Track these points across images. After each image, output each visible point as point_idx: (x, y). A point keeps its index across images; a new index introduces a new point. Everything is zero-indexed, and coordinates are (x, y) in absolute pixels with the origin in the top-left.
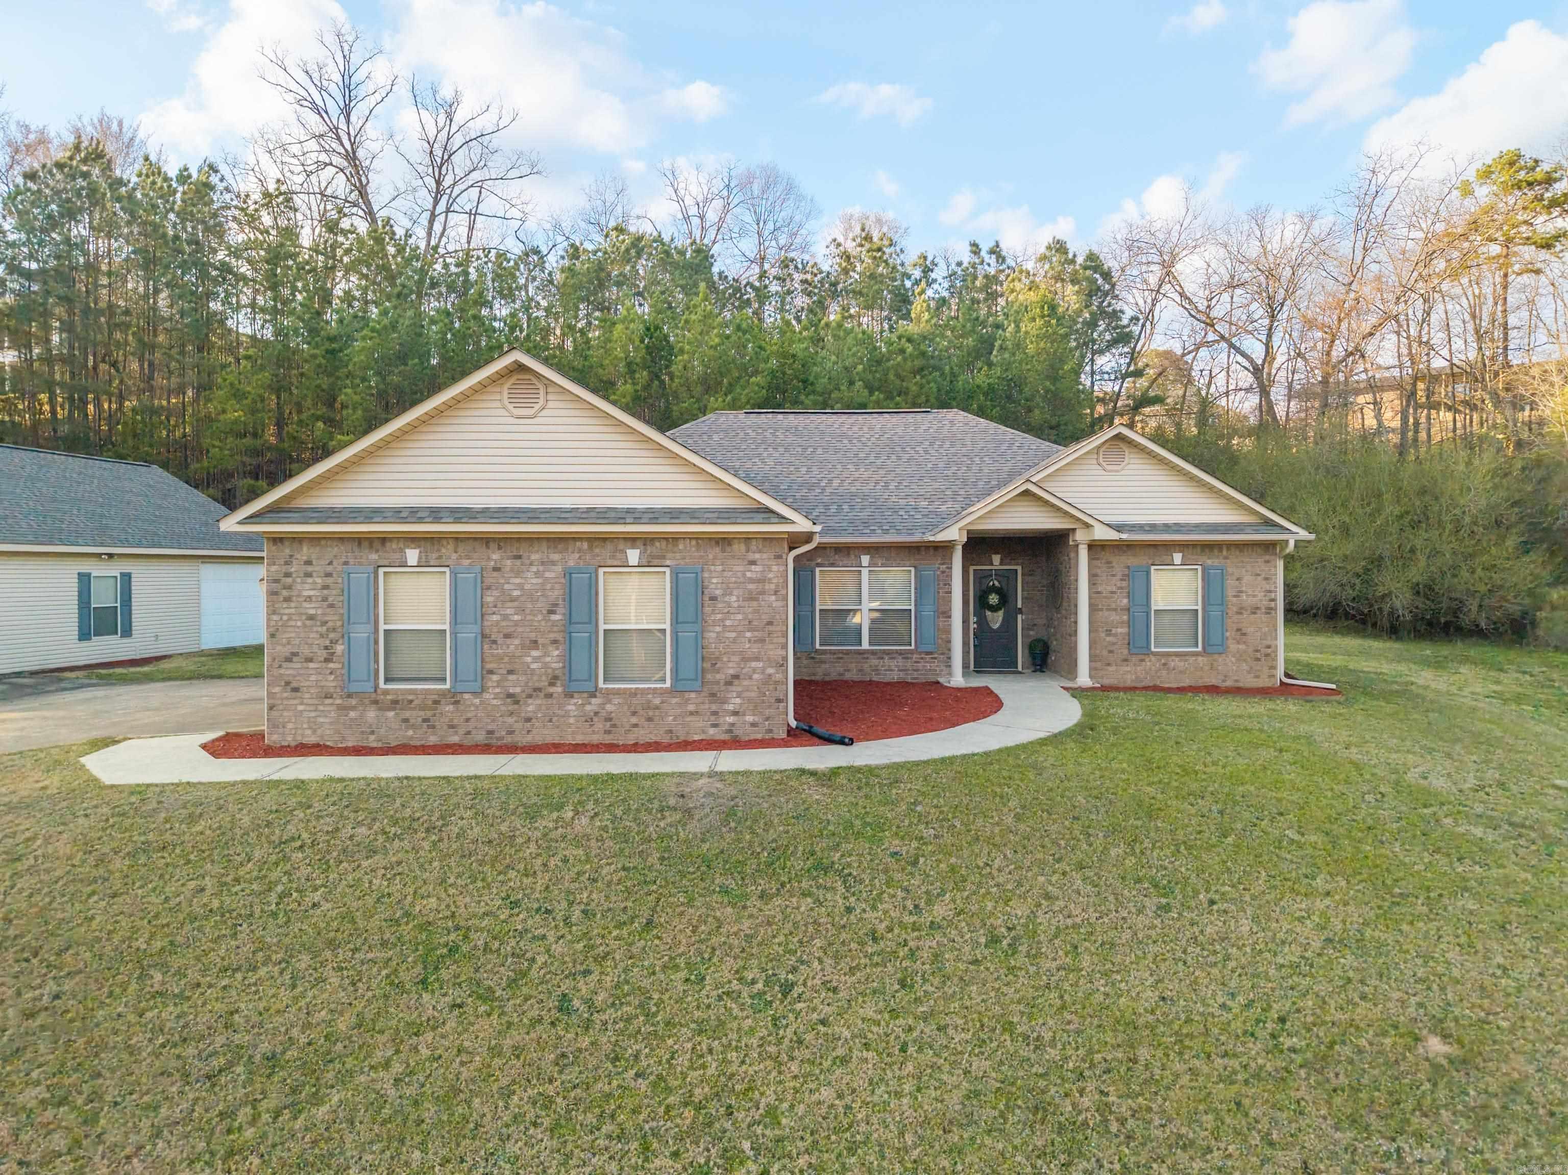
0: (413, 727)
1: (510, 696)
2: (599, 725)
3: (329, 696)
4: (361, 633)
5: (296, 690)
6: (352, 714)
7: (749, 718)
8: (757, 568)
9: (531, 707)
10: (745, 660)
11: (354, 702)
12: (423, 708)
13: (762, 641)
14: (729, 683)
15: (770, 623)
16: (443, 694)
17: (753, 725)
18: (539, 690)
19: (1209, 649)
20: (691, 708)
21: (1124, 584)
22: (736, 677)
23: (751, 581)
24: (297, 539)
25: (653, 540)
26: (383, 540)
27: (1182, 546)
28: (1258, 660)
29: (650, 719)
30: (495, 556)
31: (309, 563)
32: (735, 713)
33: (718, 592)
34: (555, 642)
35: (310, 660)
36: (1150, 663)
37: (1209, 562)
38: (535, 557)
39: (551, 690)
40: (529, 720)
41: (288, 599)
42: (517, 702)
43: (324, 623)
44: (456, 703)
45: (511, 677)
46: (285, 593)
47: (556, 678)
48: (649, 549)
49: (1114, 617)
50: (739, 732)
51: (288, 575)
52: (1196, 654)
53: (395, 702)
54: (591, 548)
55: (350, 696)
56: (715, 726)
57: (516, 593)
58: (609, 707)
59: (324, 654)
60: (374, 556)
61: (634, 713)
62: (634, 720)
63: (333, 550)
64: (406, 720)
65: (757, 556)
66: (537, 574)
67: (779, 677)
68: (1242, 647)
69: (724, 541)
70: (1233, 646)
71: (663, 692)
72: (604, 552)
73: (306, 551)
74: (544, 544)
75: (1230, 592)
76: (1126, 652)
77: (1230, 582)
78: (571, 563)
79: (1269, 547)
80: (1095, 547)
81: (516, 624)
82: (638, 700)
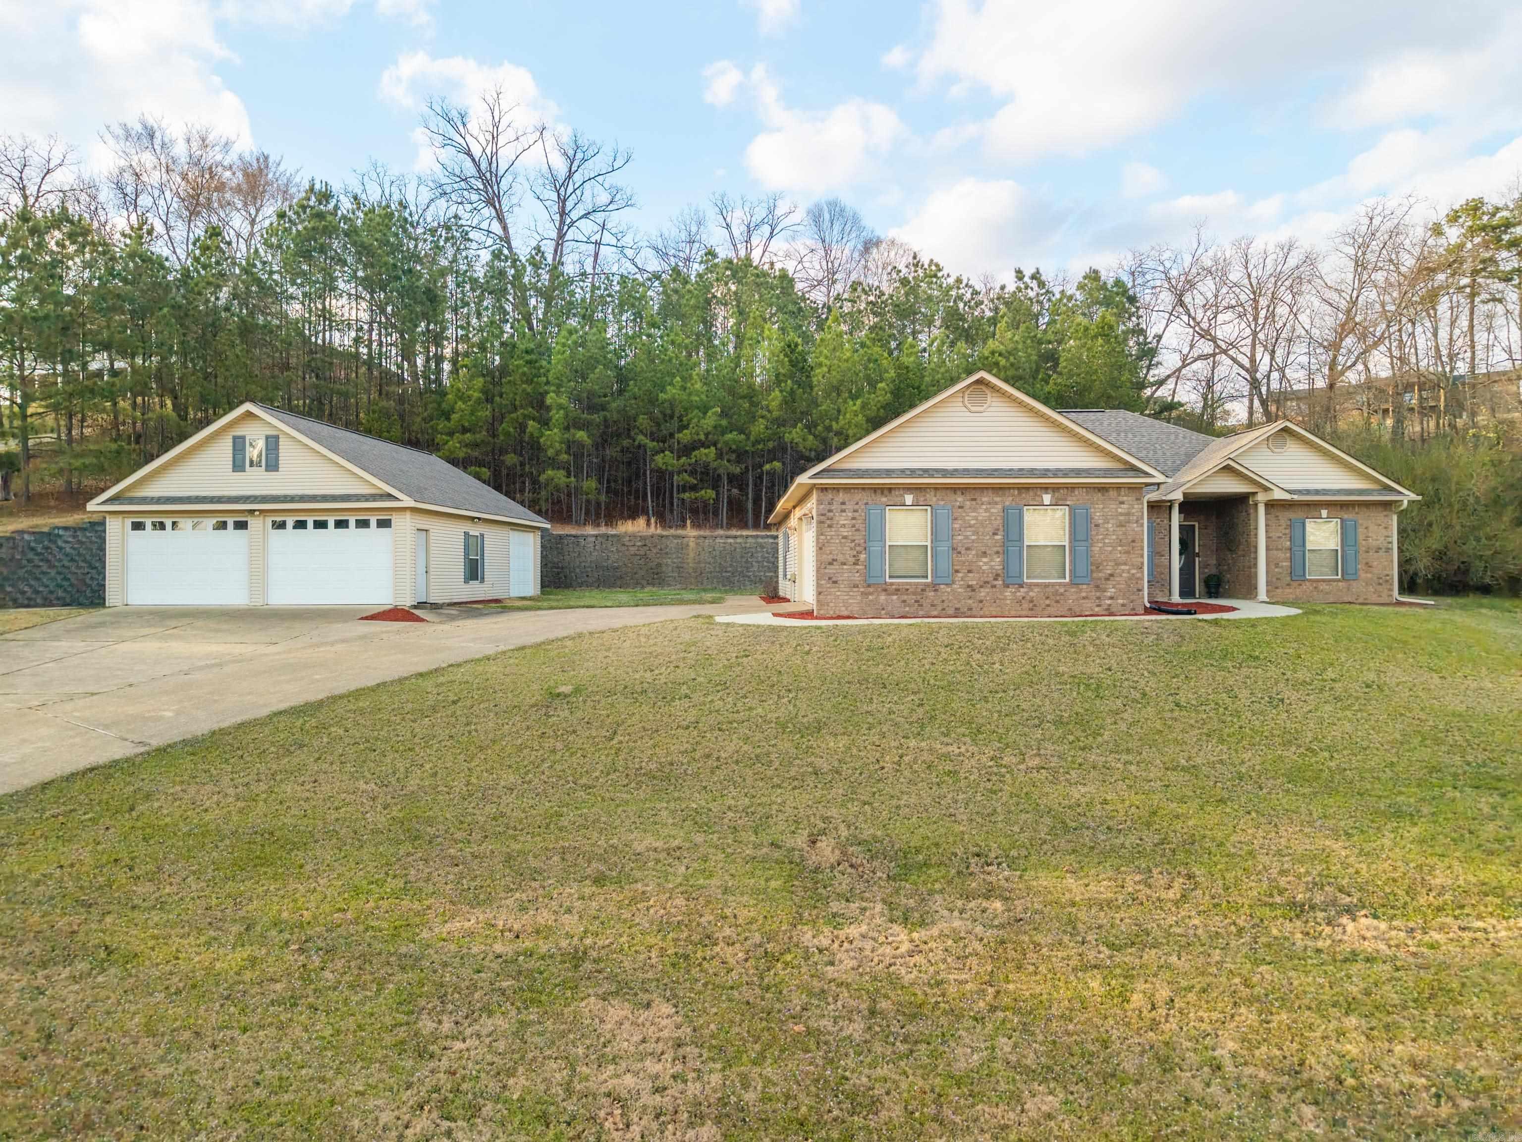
0: (909, 606)
1: (969, 586)
2: (1026, 605)
3: (856, 586)
4: (875, 548)
5: (835, 582)
6: (871, 597)
7: (1120, 601)
8: (1125, 506)
9: (983, 593)
10: (1118, 564)
11: (871, 590)
12: (914, 593)
13: (1128, 552)
14: (1107, 579)
15: (1133, 541)
16: (927, 585)
17: (1123, 605)
18: (987, 583)
19: (1346, 577)
20: (1084, 594)
21: (1287, 531)
22: (1112, 575)
23: (1121, 514)
24: (836, 489)
25: (1058, 488)
26: (890, 489)
27: (1328, 505)
28: (1380, 584)
29: (1057, 602)
30: (960, 499)
31: (843, 503)
32: (1111, 598)
33: (1101, 521)
34: (998, 553)
35: (845, 564)
36: (1306, 586)
37: (1346, 516)
38: (985, 499)
39: (996, 583)
40: (981, 601)
41: (830, 526)
42: (973, 590)
43: (853, 541)
44: (936, 590)
45: (970, 575)
46: (828, 522)
47: (998, 575)
48: (1057, 494)
49: (1281, 555)
50: (1113, 610)
51: (830, 511)
52: (1338, 580)
53: (898, 590)
54: (1020, 494)
55: (869, 586)
56: (1098, 606)
57: (973, 522)
58: (1031, 594)
59: (852, 560)
60: (884, 499)
61: (1047, 598)
62: (1048, 602)
63: (858, 496)
64: (904, 601)
65: (1125, 498)
66: (986, 510)
67: (1139, 575)
68: (1369, 575)
69: (1103, 489)
70: (1363, 575)
71: (1064, 585)
72: (1028, 496)
73: (841, 496)
74: (990, 492)
75: (1361, 537)
76: (1289, 579)
77: (1361, 530)
78: (1007, 503)
79: (1387, 505)
80: (1271, 505)
81: (973, 541)
82: (1050, 590)
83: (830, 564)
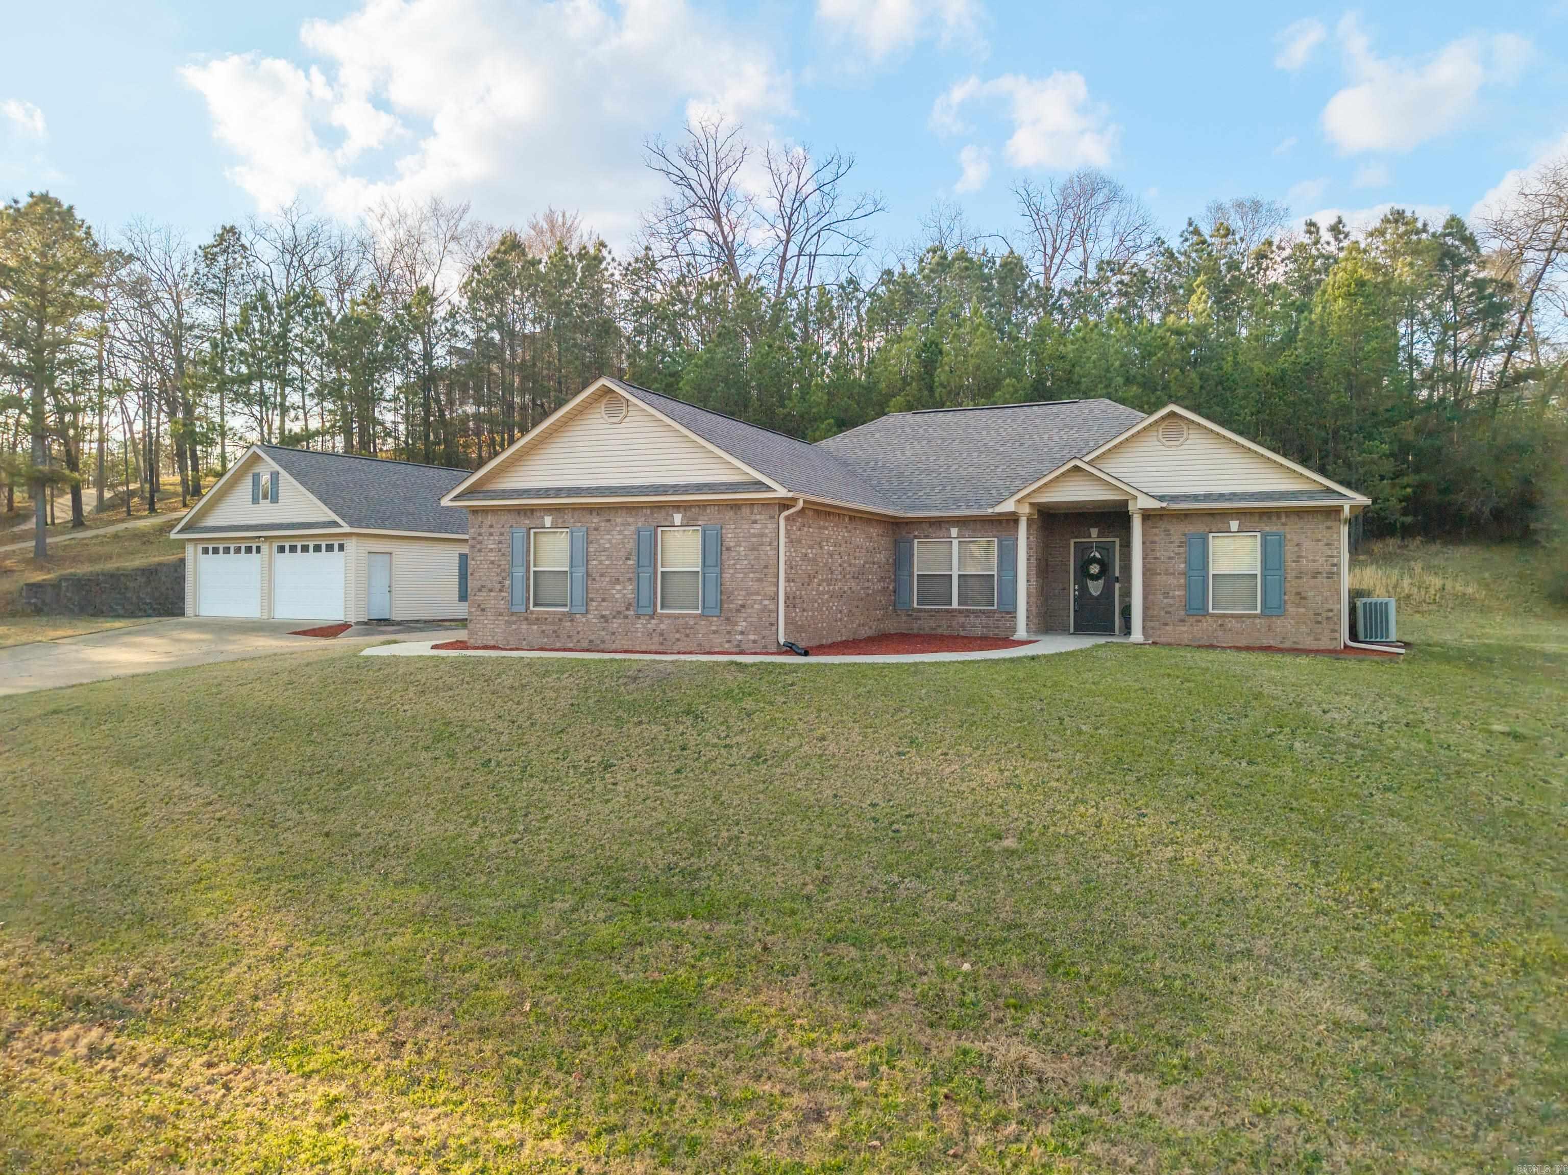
0: (547, 637)
1: (603, 617)
2: (656, 639)
3: (501, 614)
4: (519, 572)
5: (483, 610)
6: (514, 626)
7: (752, 637)
8: (759, 526)
9: (615, 624)
10: (749, 594)
11: (514, 618)
12: (553, 624)
13: (760, 580)
14: (738, 611)
15: (766, 567)
16: (563, 614)
17: (755, 642)
18: (619, 613)
19: (1268, 612)
20: (714, 628)
21: (1182, 550)
22: (743, 606)
23: (754, 535)
24: (485, 511)
25: (691, 506)
26: (530, 511)
27: (1241, 514)
28: (1319, 623)
29: (687, 636)
30: (595, 520)
31: (491, 526)
32: (742, 633)
33: (732, 544)
34: (630, 579)
35: (491, 590)
36: (1207, 624)
37: (1267, 529)
38: (619, 520)
39: (628, 613)
40: (613, 633)
41: (480, 551)
42: (607, 621)
43: (499, 566)
44: (572, 620)
45: (604, 604)
46: (479, 546)
47: (630, 604)
48: (688, 514)
49: (1172, 581)
50: (744, 647)
51: (480, 534)
52: (1255, 616)
53: (537, 619)
54: (652, 513)
55: (512, 614)
56: (729, 642)
57: (607, 545)
58: (662, 626)
59: (498, 586)
60: (527, 522)
61: (677, 631)
62: (677, 636)
63: (504, 518)
64: (543, 632)
65: (758, 517)
66: (620, 532)
67: (772, 607)
68: (1302, 610)
69: (735, 506)
70: (1291, 609)
71: (695, 617)
72: (659, 516)
73: (490, 519)
74: (624, 511)
75: (1289, 557)
76: (1183, 613)
77: (1290, 548)
78: (640, 524)
79: (1333, 513)
80: (1148, 516)
81: (607, 567)
82: (680, 622)
83: (480, 590)
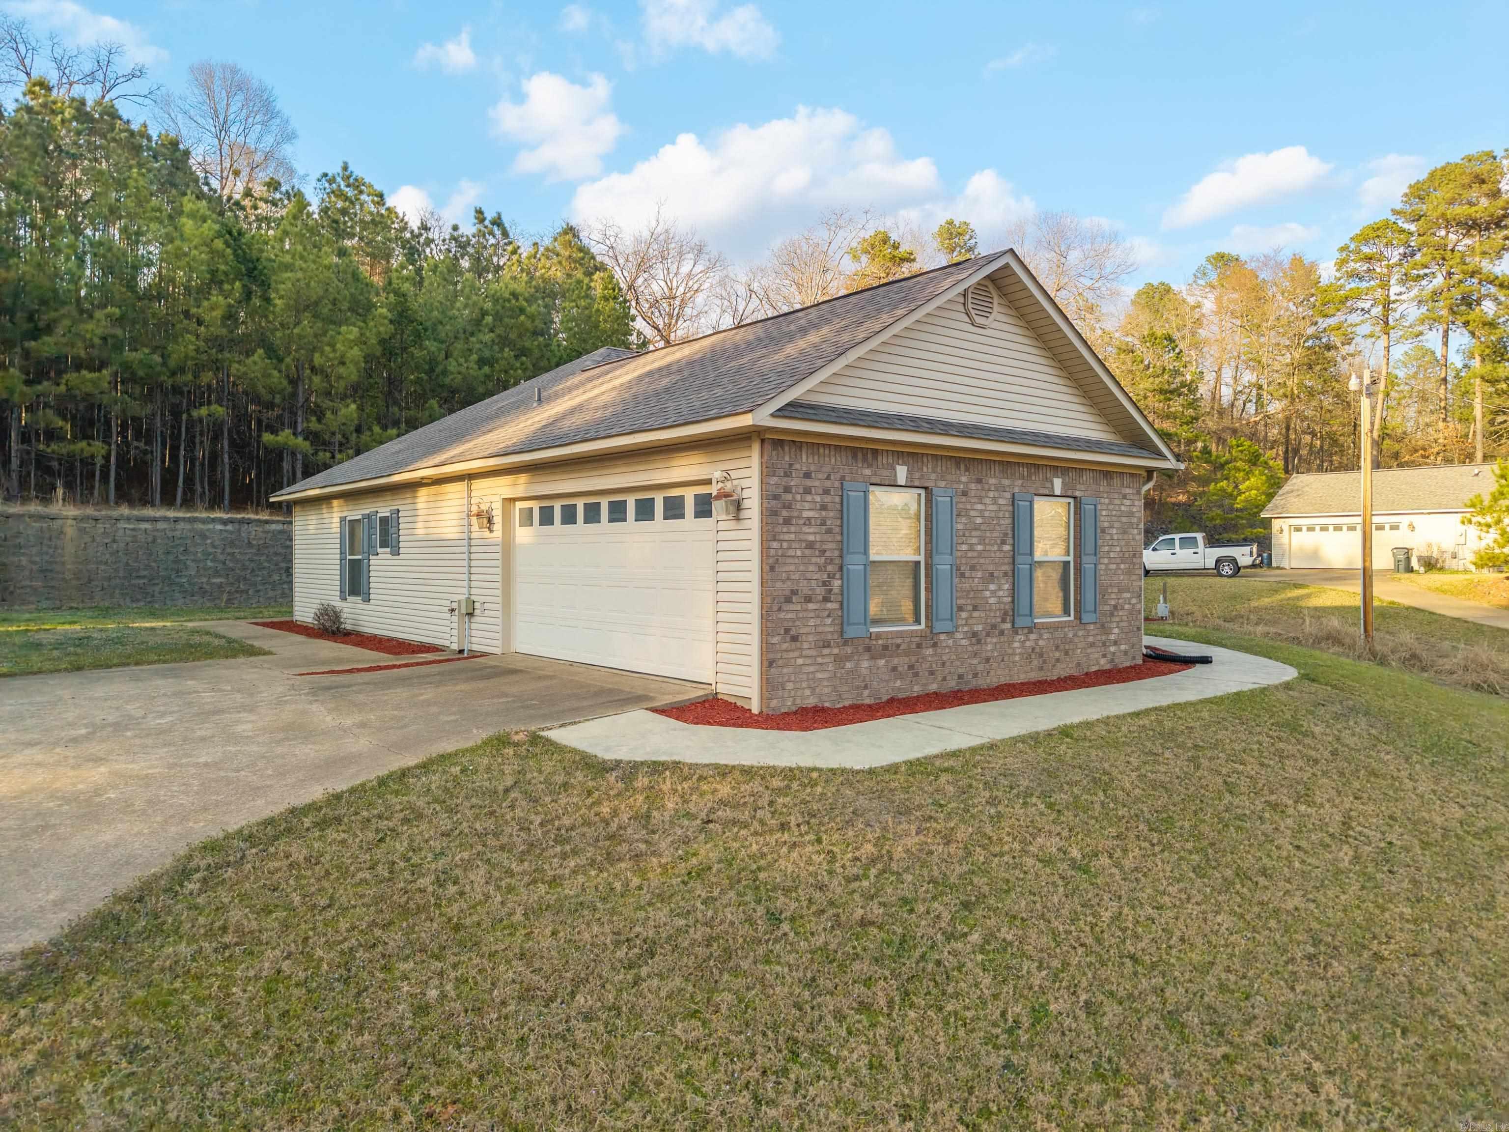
0: (901, 677)
1: (973, 634)
2: (1036, 662)
3: (827, 645)
5: (795, 639)
6: (848, 665)
7: (1123, 647)
8: (1127, 502)
9: (990, 646)
10: (1121, 591)
11: (849, 650)
12: (907, 653)
13: (1129, 573)
14: (1112, 614)
15: (1134, 556)
16: (920, 636)
17: (1125, 653)
18: (994, 627)
20: (1093, 639)
22: (1115, 607)
23: (1126, 515)
24: (798, 444)
25: (1070, 468)
26: (875, 451)
30: (964, 479)
31: (807, 475)
32: (1115, 643)
33: (1106, 524)
34: (1006, 574)
35: (808, 599)
38: (992, 481)
39: (1004, 626)
40: (988, 660)
41: (787, 522)
42: (979, 642)
43: (823, 552)
44: (935, 645)
45: (976, 614)
46: (785, 513)
47: (1006, 613)
48: (1067, 478)
50: (1117, 661)
51: (787, 490)
53: (885, 647)
54: (1030, 475)
55: (845, 643)
56: (1105, 655)
57: (979, 520)
58: (1041, 643)
59: (820, 591)
60: (867, 472)
61: (1057, 647)
62: (1057, 654)
63: (834, 461)
64: (894, 669)
65: (1127, 489)
66: (993, 501)
67: (1136, 606)
69: (1108, 473)
72: (1038, 480)
73: (805, 461)
74: (998, 466)
78: (1016, 490)
81: (980, 555)
82: (1059, 634)
83: (788, 600)
